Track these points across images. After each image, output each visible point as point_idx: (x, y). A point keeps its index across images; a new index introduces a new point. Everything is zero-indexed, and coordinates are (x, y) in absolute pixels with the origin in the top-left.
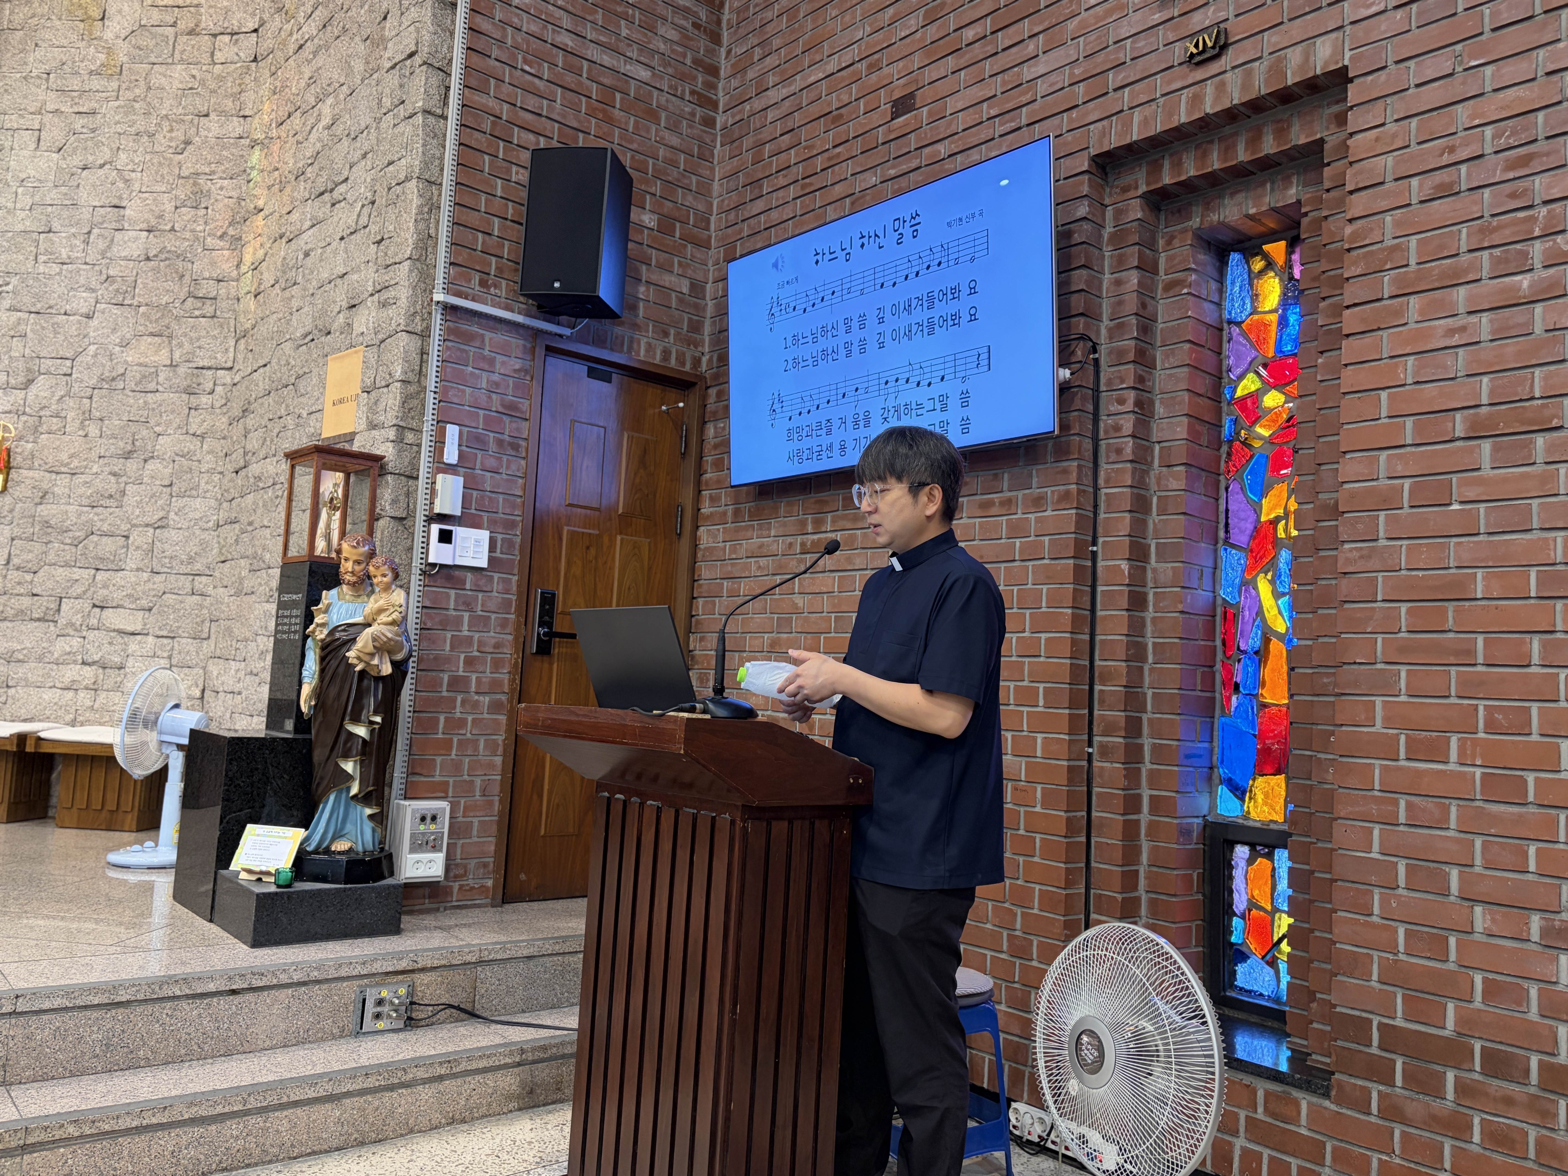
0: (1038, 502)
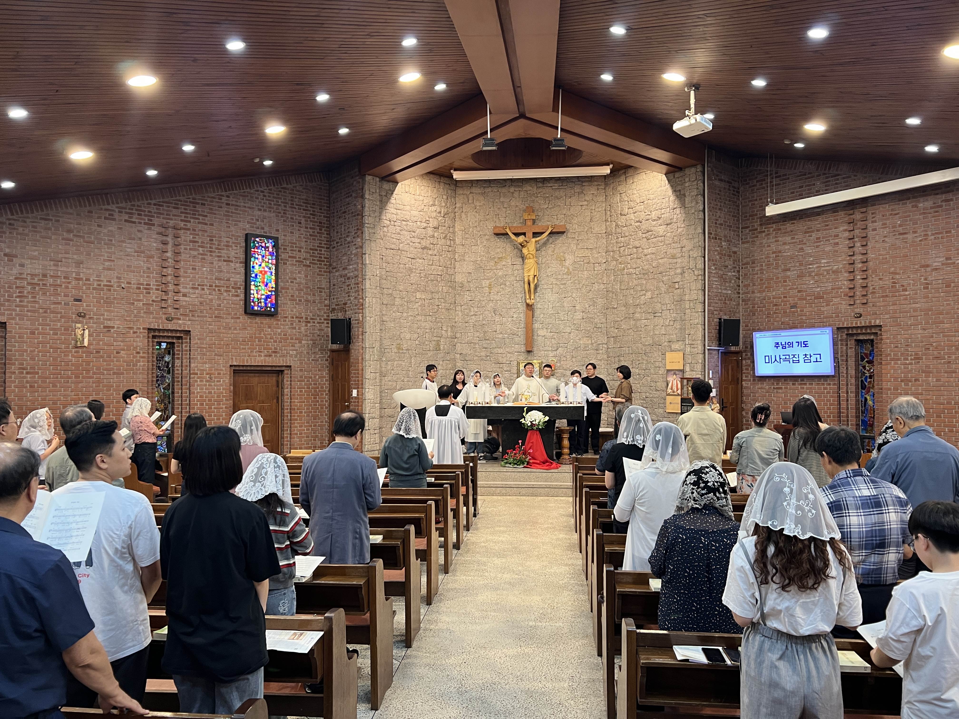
0: (830, 384)
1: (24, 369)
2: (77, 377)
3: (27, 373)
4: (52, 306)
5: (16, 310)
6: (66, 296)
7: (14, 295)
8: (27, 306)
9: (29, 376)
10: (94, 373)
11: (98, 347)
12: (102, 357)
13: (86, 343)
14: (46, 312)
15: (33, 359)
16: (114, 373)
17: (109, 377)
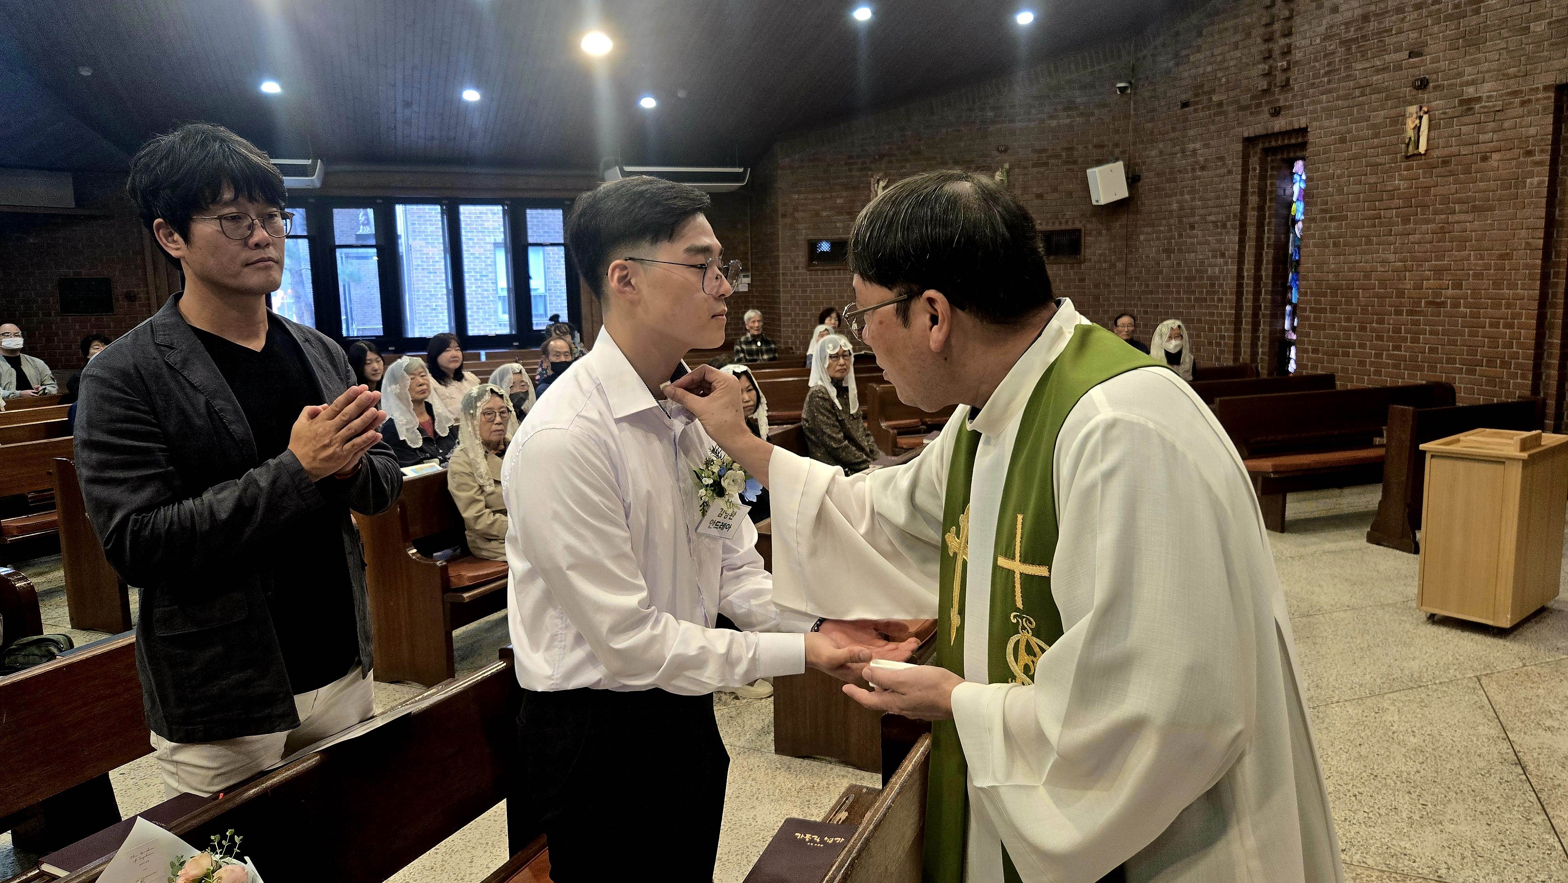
1: (1325, 211)
2: (1405, 221)
3: (1331, 219)
4: (1375, 78)
5: (1320, 102)
6: (1397, 50)
7: (1322, 71)
8: (1336, 90)
9: (1333, 224)
10: (1436, 213)
11: (1447, 151)
12: (1452, 173)
13: (1422, 148)
14: (1363, 94)
15: (1340, 191)
16: (1475, 209)
17: (1463, 217)
